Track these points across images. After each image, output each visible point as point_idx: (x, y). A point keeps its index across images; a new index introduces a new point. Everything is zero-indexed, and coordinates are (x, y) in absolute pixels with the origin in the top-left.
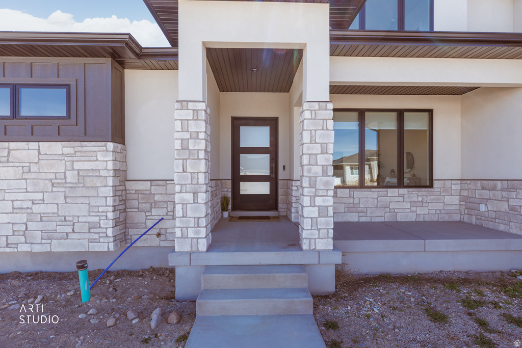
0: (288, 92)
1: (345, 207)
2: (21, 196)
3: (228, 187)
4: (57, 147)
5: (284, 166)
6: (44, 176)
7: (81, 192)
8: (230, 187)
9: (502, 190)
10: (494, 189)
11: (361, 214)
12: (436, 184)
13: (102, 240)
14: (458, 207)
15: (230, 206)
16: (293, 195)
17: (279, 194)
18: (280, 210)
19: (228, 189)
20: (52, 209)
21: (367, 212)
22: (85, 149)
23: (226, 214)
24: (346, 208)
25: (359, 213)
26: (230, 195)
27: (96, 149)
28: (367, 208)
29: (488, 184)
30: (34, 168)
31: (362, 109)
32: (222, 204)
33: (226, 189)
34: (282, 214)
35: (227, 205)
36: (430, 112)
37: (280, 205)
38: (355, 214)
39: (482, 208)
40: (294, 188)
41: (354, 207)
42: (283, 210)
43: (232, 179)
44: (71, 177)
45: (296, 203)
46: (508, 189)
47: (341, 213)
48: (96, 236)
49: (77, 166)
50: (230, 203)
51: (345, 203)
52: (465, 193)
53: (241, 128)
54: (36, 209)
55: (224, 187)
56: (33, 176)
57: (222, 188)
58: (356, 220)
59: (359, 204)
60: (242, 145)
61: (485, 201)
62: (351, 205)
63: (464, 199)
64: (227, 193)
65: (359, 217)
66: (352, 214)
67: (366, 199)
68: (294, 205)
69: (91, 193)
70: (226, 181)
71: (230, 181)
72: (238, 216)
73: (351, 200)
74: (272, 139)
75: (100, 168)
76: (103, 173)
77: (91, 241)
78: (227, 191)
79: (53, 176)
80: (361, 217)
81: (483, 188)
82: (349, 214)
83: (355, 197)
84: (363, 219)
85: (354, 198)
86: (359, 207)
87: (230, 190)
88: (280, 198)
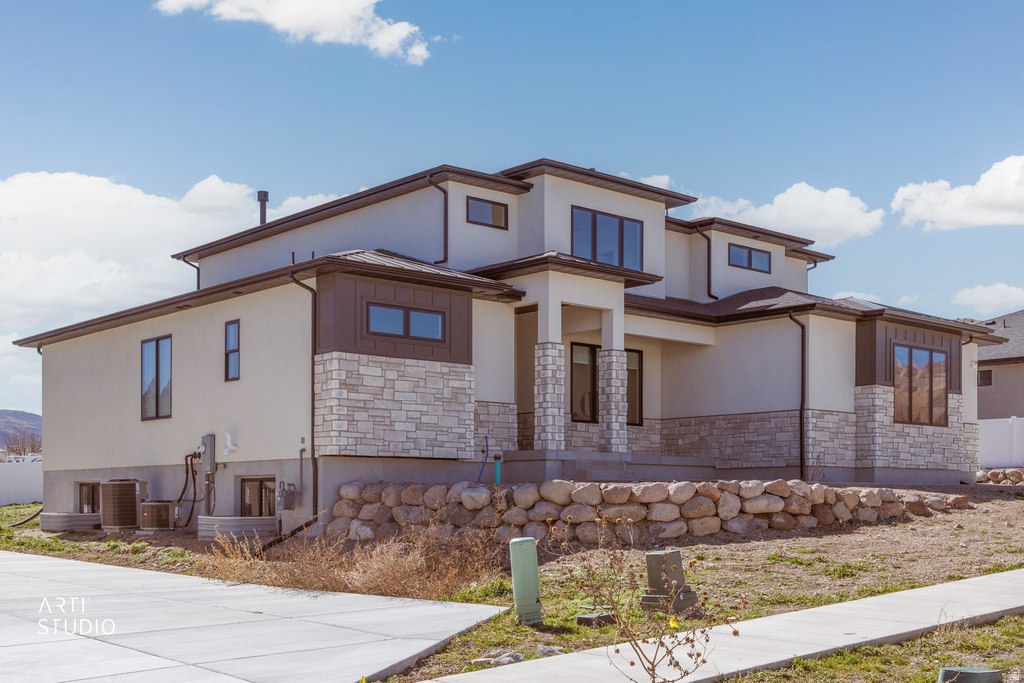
2: (413, 407)
4: (438, 367)
6: (428, 390)
7: (454, 406)
9: (695, 425)
10: (689, 425)
12: (645, 422)
13: (467, 449)
14: (659, 446)
20: (434, 420)
22: (457, 369)
27: (464, 370)
29: (684, 421)
30: (422, 384)
36: (640, 353)
39: (680, 442)
44: (447, 393)
46: (699, 424)
48: (463, 446)
49: (452, 383)
52: (665, 432)
54: (425, 419)
56: (421, 390)
61: (682, 436)
63: (664, 437)
69: (461, 408)
75: (465, 386)
76: (468, 391)
77: (458, 449)
79: (434, 391)
81: (681, 425)
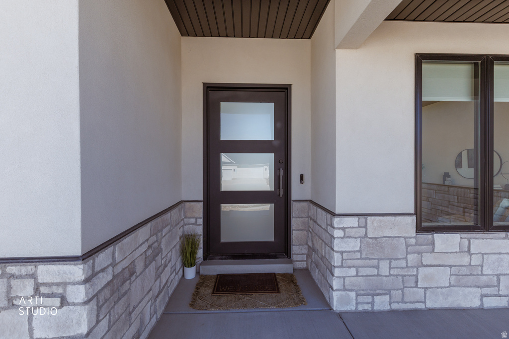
0: (309, 38)
1: (451, 275)
3: (197, 215)
5: (302, 177)
8: (201, 215)
11: (486, 291)
15: (200, 253)
16: (335, 249)
17: (293, 227)
18: (294, 257)
19: (197, 218)
21: (498, 286)
23: (191, 273)
24: (453, 278)
25: (481, 287)
26: (199, 230)
28: (498, 276)
31: (487, 56)
32: (183, 252)
33: (193, 220)
34: (299, 265)
35: (193, 253)
37: (295, 249)
38: (474, 290)
40: (337, 233)
41: (471, 275)
42: (299, 258)
43: (204, 201)
45: (342, 266)
47: (442, 288)
50: (201, 245)
51: (450, 266)
53: (223, 105)
55: (189, 215)
57: (186, 217)
58: (475, 303)
59: (482, 266)
60: (224, 137)
62: (465, 271)
64: (195, 226)
65: (483, 296)
66: (467, 290)
67: (496, 256)
68: (337, 272)
70: (192, 204)
71: (201, 204)
72: (215, 273)
73: (465, 260)
74: (279, 125)
78: (195, 224)
80: (487, 296)
82: (461, 291)
83: (472, 251)
84: (491, 303)
85: (471, 254)
86: (482, 275)
87: (200, 221)
88: (295, 235)
